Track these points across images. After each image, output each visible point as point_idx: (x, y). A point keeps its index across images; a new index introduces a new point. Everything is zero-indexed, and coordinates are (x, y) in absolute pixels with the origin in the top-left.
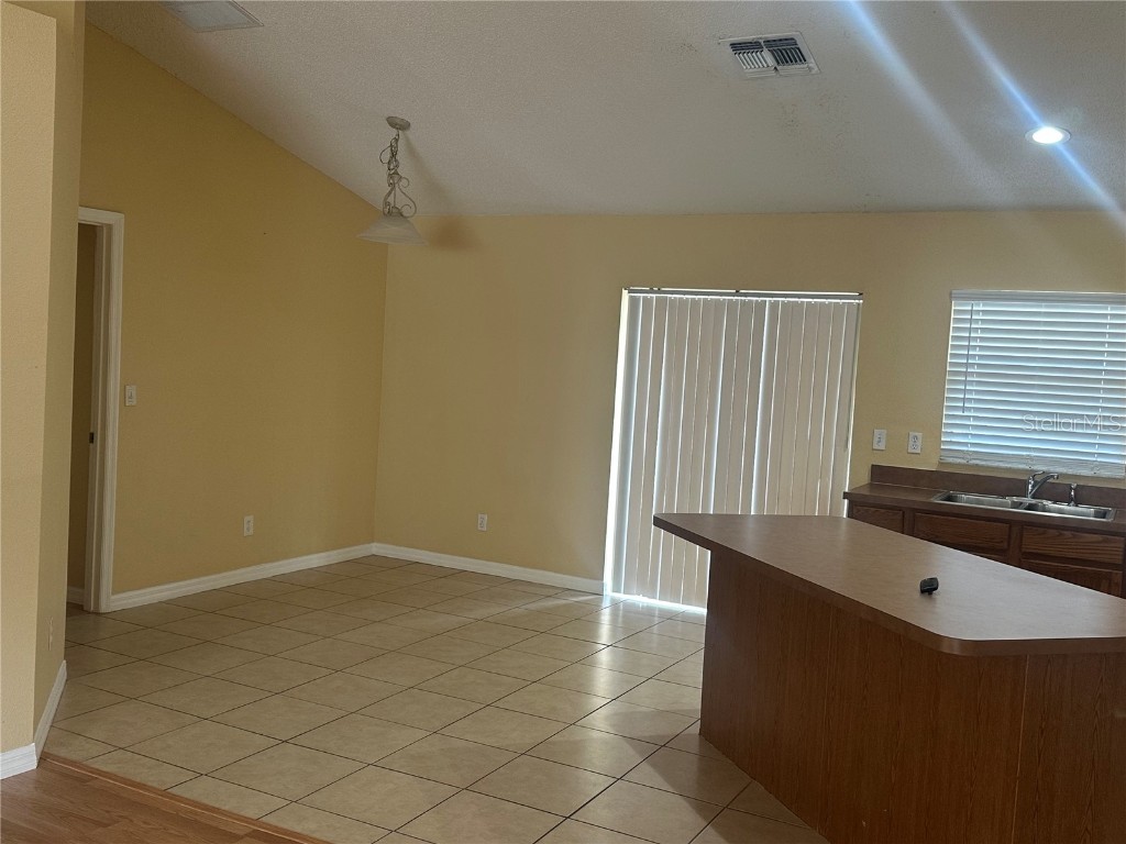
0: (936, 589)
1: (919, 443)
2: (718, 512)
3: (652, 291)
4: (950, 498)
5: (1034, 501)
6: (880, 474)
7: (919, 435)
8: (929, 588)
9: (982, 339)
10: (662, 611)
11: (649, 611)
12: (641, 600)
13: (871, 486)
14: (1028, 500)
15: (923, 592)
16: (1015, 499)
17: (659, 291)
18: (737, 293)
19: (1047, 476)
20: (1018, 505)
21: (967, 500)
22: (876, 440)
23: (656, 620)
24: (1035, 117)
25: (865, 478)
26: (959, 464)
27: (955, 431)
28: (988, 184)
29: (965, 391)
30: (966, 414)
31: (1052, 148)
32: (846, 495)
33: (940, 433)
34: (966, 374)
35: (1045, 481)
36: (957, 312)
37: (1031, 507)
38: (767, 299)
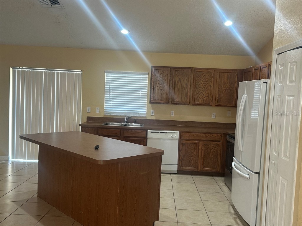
0: (98, 148)
1: (99, 110)
2: (44, 133)
3: (20, 68)
4: (107, 124)
5: (126, 123)
6: (89, 119)
7: (99, 108)
8: (97, 148)
9: (113, 83)
10: (28, 163)
11: (24, 163)
12: (21, 160)
13: (87, 122)
14: (125, 123)
15: (95, 149)
16: (122, 123)
17: (22, 68)
18: (47, 69)
19: (129, 117)
20: (122, 125)
21: (110, 124)
22: (88, 110)
23: (26, 166)
24: (121, 27)
25: (85, 120)
26: (109, 115)
27: (108, 107)
28: (112, 43)
29: (109, 96)
30: (110, 102)
31: (126, 35)
32: (80, 125)
33: (104, 108)
34: (109, 92)
35: (129, 118)
36: (107, 76)
37: (126, 125)
38: (56, 71)
